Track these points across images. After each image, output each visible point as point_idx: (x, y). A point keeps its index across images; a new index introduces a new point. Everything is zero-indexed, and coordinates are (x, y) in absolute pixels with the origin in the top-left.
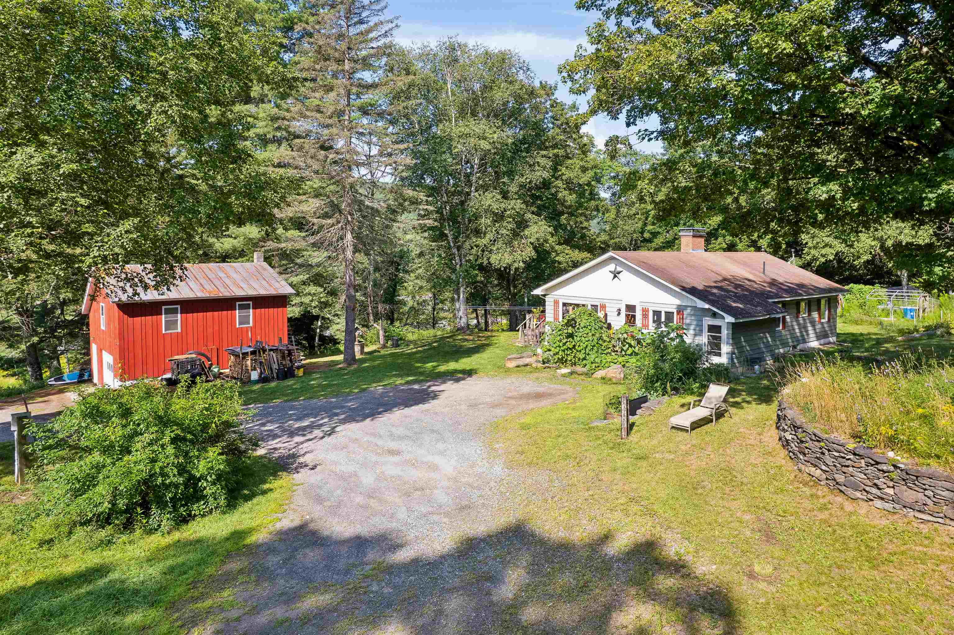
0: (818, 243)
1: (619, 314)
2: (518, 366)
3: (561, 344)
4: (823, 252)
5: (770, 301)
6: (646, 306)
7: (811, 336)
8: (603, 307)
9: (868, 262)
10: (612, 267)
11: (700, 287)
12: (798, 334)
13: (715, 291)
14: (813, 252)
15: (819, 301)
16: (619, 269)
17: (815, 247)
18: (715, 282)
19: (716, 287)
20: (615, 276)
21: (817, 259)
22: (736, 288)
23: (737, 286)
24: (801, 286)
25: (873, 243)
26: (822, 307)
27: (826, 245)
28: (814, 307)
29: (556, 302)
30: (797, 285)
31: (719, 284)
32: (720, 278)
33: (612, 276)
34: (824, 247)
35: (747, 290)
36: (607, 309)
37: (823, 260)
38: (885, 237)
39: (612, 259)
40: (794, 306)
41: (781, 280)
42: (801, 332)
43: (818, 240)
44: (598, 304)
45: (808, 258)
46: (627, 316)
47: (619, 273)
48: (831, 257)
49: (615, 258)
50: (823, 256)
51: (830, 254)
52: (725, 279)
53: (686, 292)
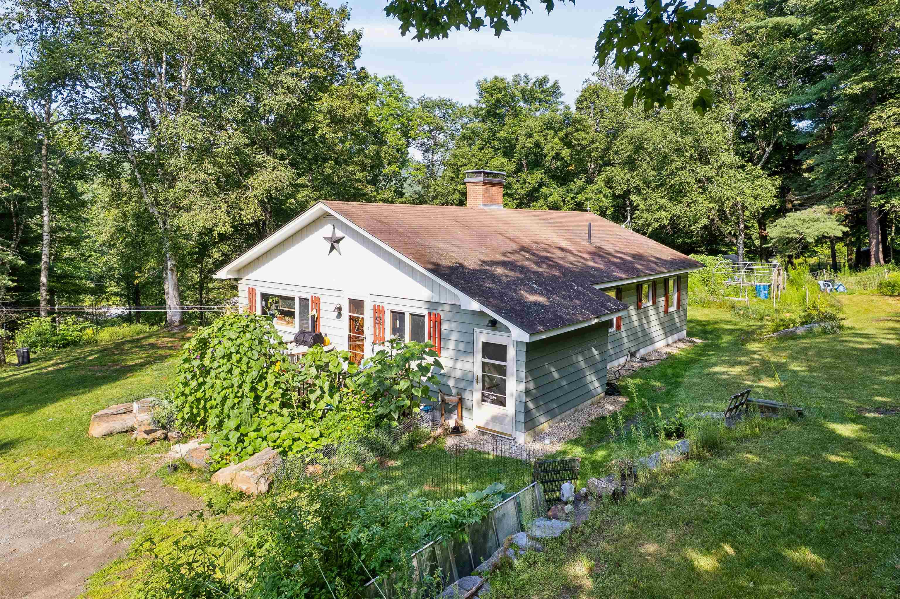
0: (650, 205)
1: (339, 315)
2: (110, 434)
3: (187, 391)
4: (657, 215)
5: (598, 287)
6: (379, 301)
7: (653, 323)
8: (316, 301)
9: (705, 227)
10: (327, 230)
11: (472, 263)
12: (636, 324)
13: (500, 270)
14: (645, 215)
15: (666, 281)
16: (339, 234)
17: (647, 210)
18: (504, 254)
19: (504, 264)
20: (333, 248)
21: (649, 225)
22: (538, 264)
23: (542, 260)
24: (638, 257)
25: (711, 206)
26: (671, 289)
27: (660, 208)
28: (660, 291)
29: (252, 292)
30: (633, 256)
31: (511, 258)
32: (515, 247)
33: (329, 245)
34: (657, 210)
35: (558, 266)
36: (322, 306)
37: (656, 225)
38: (723, 199)
39: (327, 216)
40: (634, 291)
41: (609, 248)
42: (640, 320)
43: (652, 202)
44: (308, 296)
45: (640, 223)
46: (351, 319)
47: (338, 241)
48: (666, 222)
49: (329, 215)
50: (657, 220)
51: (664, 217)
52: (523, 249)
53: (441, 276)
